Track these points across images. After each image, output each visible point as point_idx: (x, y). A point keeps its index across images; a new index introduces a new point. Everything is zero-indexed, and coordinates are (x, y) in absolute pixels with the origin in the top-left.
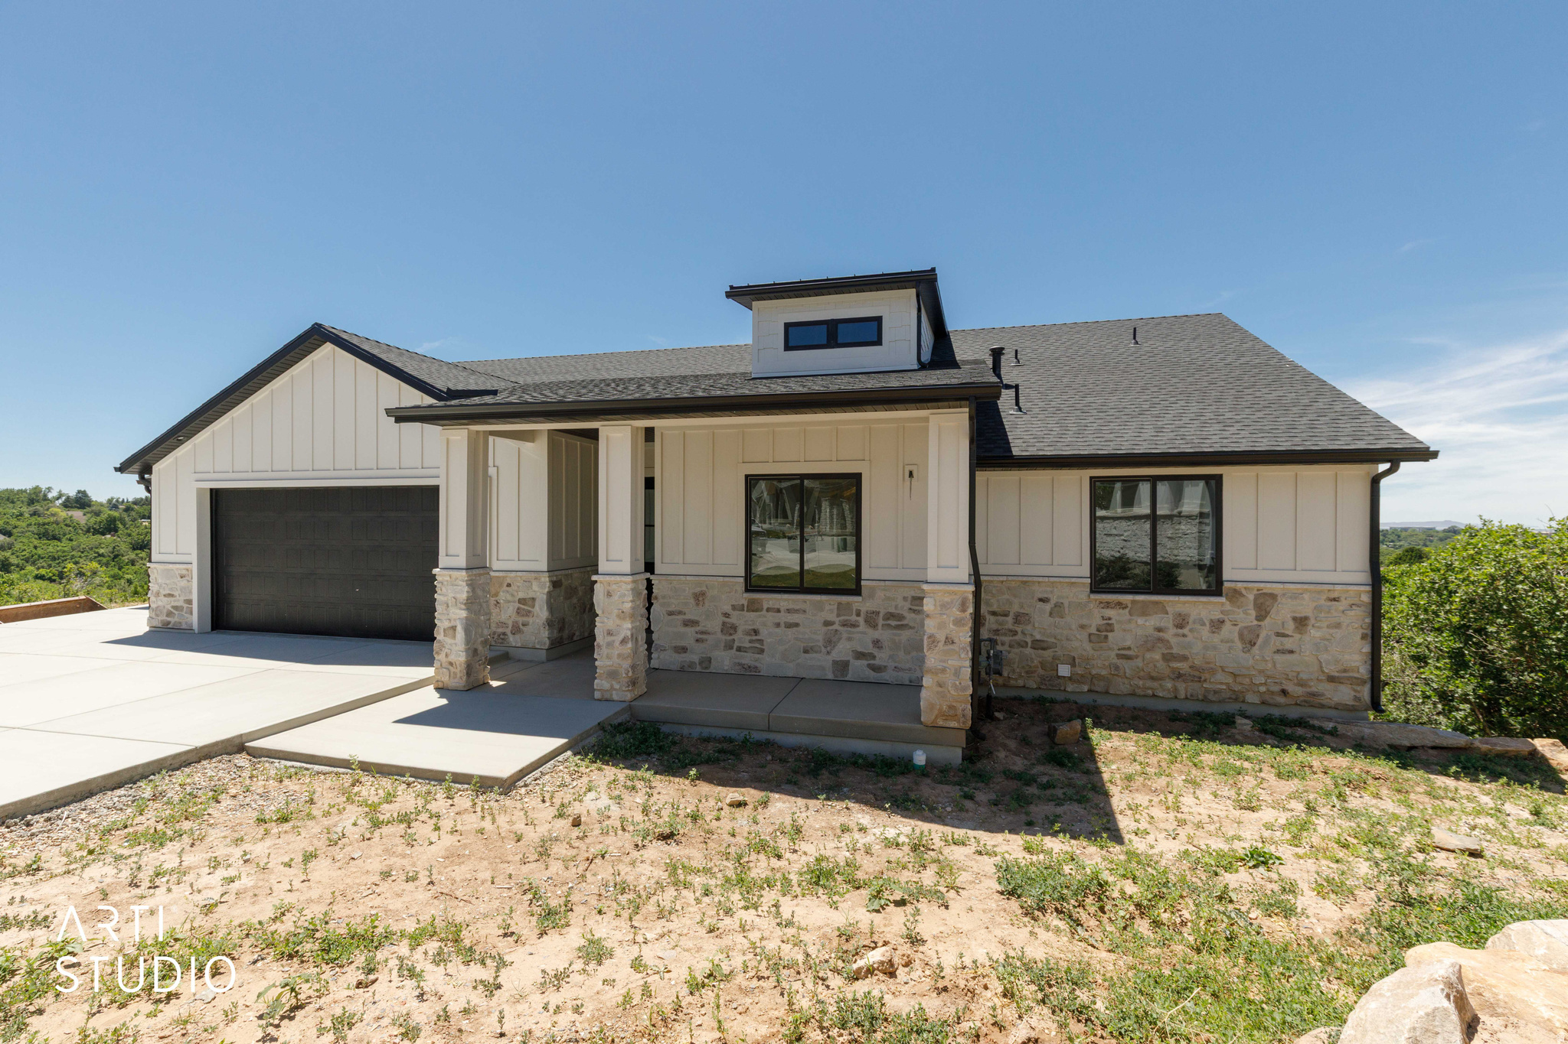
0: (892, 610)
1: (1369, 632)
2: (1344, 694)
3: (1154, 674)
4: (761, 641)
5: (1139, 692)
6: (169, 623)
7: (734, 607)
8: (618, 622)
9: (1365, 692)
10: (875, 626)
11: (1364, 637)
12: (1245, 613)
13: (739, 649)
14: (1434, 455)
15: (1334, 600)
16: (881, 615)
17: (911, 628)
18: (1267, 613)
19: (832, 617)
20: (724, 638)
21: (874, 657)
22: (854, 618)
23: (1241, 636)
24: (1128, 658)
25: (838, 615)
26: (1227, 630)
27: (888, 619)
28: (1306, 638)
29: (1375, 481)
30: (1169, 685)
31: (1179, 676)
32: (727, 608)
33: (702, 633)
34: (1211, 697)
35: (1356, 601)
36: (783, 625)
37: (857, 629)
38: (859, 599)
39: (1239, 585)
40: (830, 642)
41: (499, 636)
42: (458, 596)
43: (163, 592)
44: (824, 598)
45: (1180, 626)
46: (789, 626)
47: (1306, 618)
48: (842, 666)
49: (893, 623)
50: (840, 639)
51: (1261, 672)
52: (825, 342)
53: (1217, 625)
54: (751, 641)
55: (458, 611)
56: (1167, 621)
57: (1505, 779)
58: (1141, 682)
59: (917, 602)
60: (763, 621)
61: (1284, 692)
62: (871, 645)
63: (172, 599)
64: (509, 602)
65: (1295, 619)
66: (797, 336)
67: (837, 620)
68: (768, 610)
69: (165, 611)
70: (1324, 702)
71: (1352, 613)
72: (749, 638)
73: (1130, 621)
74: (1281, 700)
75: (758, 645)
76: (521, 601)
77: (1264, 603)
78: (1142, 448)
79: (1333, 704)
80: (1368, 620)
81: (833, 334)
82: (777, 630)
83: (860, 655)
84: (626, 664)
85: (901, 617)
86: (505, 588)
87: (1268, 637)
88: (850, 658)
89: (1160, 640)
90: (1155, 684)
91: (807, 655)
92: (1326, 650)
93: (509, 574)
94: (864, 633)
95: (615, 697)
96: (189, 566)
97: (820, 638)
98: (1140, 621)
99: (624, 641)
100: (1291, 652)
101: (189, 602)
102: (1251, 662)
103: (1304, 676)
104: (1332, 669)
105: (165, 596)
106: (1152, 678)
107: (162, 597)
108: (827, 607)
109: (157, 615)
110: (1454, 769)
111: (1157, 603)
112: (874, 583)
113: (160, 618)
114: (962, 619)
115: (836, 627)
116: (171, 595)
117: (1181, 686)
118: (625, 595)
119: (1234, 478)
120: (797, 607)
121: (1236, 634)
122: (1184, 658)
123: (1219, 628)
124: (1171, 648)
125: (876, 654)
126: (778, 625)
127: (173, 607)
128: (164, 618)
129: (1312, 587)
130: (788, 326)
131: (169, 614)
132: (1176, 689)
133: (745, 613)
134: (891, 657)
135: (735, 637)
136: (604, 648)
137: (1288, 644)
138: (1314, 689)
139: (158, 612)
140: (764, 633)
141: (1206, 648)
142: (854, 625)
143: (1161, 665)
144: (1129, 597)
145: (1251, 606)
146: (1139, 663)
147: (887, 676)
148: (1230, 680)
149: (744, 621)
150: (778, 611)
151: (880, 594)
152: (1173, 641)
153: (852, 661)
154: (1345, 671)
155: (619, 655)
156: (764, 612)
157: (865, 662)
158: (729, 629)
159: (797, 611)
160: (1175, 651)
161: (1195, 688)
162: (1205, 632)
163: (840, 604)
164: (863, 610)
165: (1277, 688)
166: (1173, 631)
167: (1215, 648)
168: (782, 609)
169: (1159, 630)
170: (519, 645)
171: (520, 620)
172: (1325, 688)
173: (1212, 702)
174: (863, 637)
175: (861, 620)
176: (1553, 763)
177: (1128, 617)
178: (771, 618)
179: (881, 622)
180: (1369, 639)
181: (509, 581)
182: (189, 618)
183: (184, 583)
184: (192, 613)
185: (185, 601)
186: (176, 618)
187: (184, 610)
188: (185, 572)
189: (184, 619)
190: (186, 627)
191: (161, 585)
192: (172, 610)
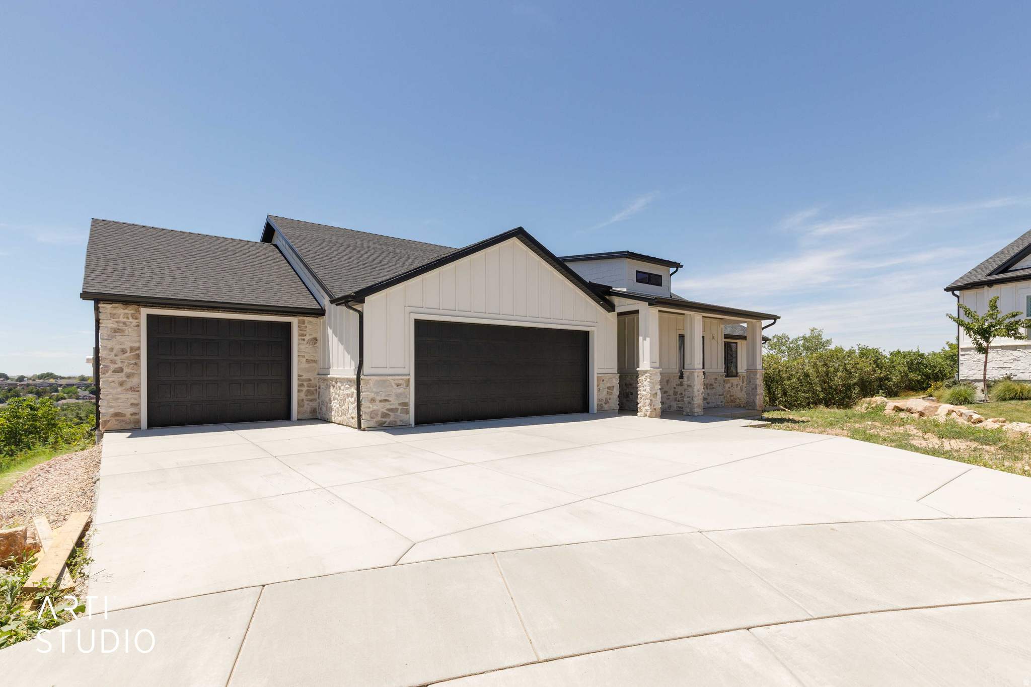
6: (385, 422)
8: (700, 387)
17: (715, 388)
33: (669, 396)
41: (600, 405)
42: (658, 380)
43: (379, 398)
45: (732, 387)
53: (737, 385)
55: (658, 386)
56: (730, 385)
63: (387, 403)
64: (604, 388)
66: (640, 276)
69: (380, 414)
76: (609, 388)
85: (712, 385)
86: (602, 382)
89: (729, 391)
96: (406, 377)
101: (406, 404)
105: (380, 401)
107: (378, 403)
109: (372, 418)
111: (729, 380)
112: (708, 374)
113: (375, 420)
116: (386, 400)
119: (739, 343)
125: (708, 398)
127: (388, 410)
128: (379, 418)
131: (384, 415)
134: (711, 398)
136: (697, 397)
139: (374, 415)
141: (736, 392)
147: (710, 405)
151: (709, 378)
158: (675, 393)
162: (736, 388)
170: (608, 409)
171: (608, 397)
179: (709, 387)
182: (404, 417)
183: (401, 390)
184: (407, 412)
185: (400, 404)
186: (392, 418)
187: (399, 411)
188: (401, 382)
189: (401, 417)
190: (401, 424)
191: (377, 393)
192: (387, 412)
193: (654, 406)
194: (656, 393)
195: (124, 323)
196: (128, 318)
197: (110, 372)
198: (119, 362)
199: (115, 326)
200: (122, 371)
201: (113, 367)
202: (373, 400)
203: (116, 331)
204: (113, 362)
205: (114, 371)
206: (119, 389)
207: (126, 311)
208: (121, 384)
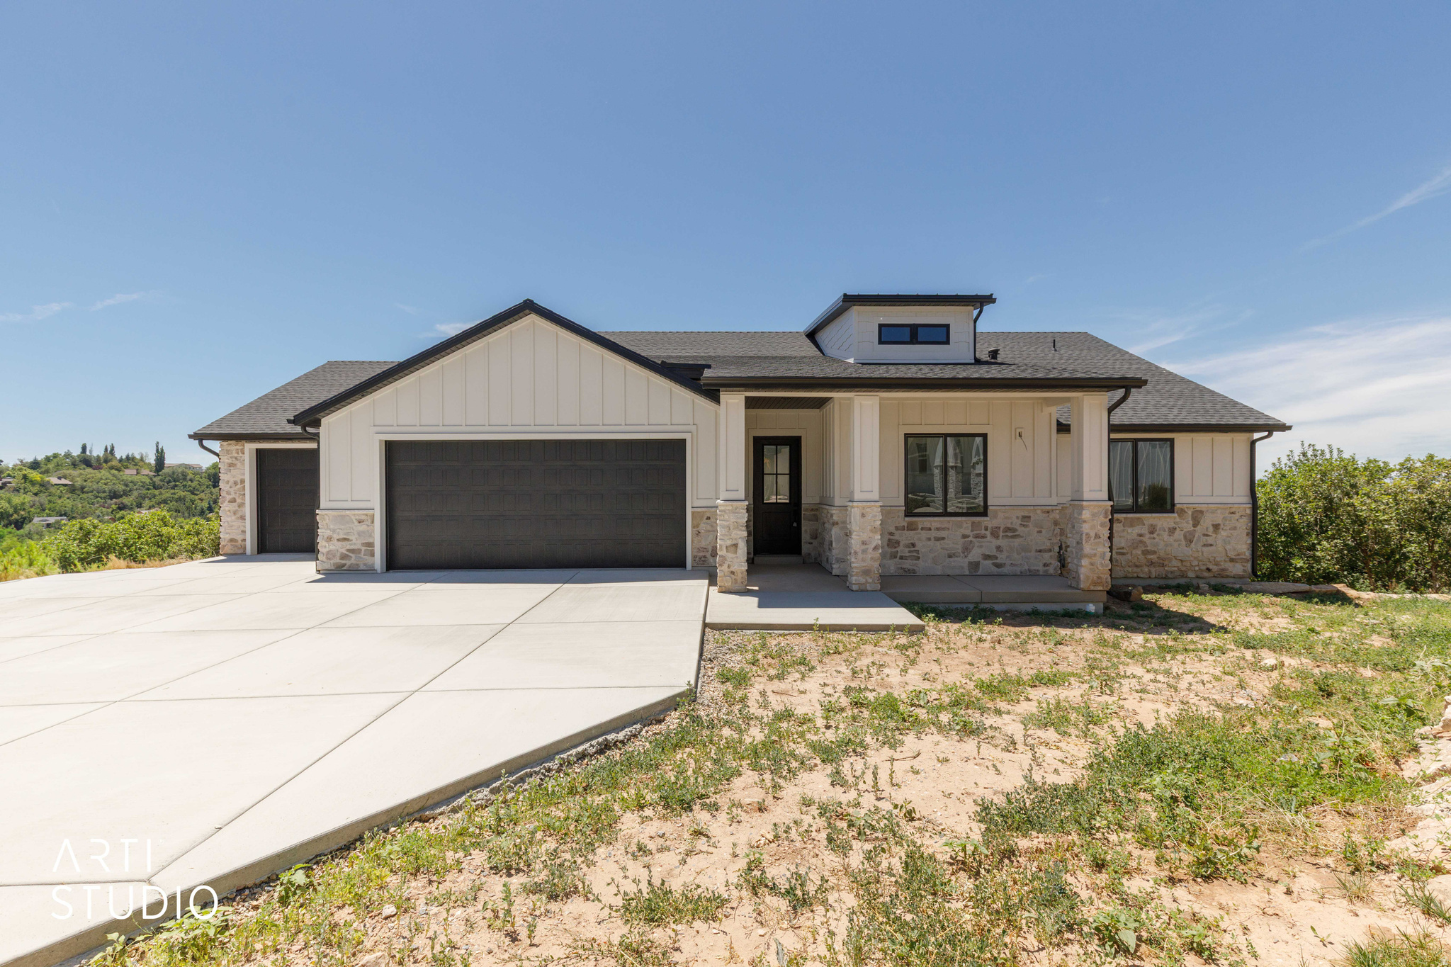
0: (1009, 526)
1: (1250, 531)
2: (1237, 569)
3: (1137, 564)
4: (917, 551)
5: (1130, 575)
6: (344, 565)
7: (897, 528)
8: (871, 535)
9: (1249, 566)
10: (997, 537)
11: (1247, 535)
12: (1187, 523)
13: (901, 558)
14: (1290, 428)
15: (1233, 513)
16: (1001, 529)
17: (1022, 537)
18: (1199, 522)
19: (968, 532)
20: (890, 550)
21: (997, 558)
22: (983, 532)
23: (1185, 536)
24: (1123, 554)
25: (972, 531)
26: (1178, 534)
27: (1006, 532)
28: (1219, 536)
29: (1253, 443)
30: (1146, 569)
31: (1152, 563)
32: (892, 529)
34: (1170, 576)
35: (1243, 513)
36: (933, 539)
37: (985, 540)
38: (985, 518)
39: (1185, 506)
40: (966, 550)
41: (700, 558)
42: (739, 521)
43: (336, 536)
44: (964, 518)
45: (1152, 533)
46: (938, 539)
47: (1219, 525)
48: (975, 565)
49: (1010, 534)
50: (973, 547)
51: (1195, 558)
52: (909, 340)
53: (1172, 531)
54: (909, 552)
55: (739, 532)
56: (1145, 530)
57: (1340, 603)
58: (1130, 569)
59: (1026, 519)
60: (920, 538)
61: (1208, 570)
62: (995, 550)
63: (347, 543)
64: (709, 531)
65: (1213, 525)
66: (888, 334)
67: (971, 534)
68: (922, 529)
69: (338, 555)
70: (1229, 574)
71: (1242, 521)
72: (908, 549)
73: (1124, 531)
74: (1206, 574)
75: (915, 554)
77: (1197, 516)
78: (1136, 421)
79: (1232, 575)
80: (1250, 524)
81: (914, 334)
82: (929, 543)
83: (987, 557)
84: (876, 564)
85: (1014, 530)
86: (705, 520)
87: (1199, 537)
88: (980, 559)
89: (1141, 542)
90: (1139, 570)
91: (951, 559)
92: (1229, 543)
93: (710, 509)
94: (991, 542)
95: (869, 588)
96: (371, 512)
97: (959, 547)
98: (1130, 530)
99: (875, 548)
100: (1211, 545)
101: (371, 545)
102: (1191, 553)
103: (1218, 559)
104: (1232, 554)
105: (338, 540)
106: (1137, 566)
107: (335, 542)
108: (965, 525)
109: (329, 559)
110: (1316, 600)
111: (1139, 518)
112: (998, 508)
113: (332, 562)
114: (1105, 523)
115: (970, 539)
116: (346, 539)
117: (1153, 570)
118: (876, 516)
119: (1181, 440)
120: (943, 526)
121: (1182, 537)
122: (1154, 552)
123: (1173, 533)
124: (1147, 546)
125: (998, 555)
126: (929, 539)
127: (348, 550)
128: (338, 560)
129: (1222, 506)
130: (881, 326)
131: (344, 557)
132: (1150, 572)
133: (905, 532)
134: (1007, 557)
135: (898, 549)
136: (860, 554)
137: (1210, 540)
138: (1223, 567)
139: (331, 556)
140: (919, 546)
141: (1167, 545)
142: (984, 537)
143: (1141, 557)
144: (1124, 515)
145: (1190, 519)
146: (1129, 556)
147: (1004, 570)
148: (1179, 564)
149: (905, 537)
150: (930, 529)
151: (1001, 515)
152: (1148, 542)
153: (982, 561)
154: (1238, 555)
155: (872, 558)
156: (919, 531)
157: (990, 562)
158: (894, 543)
159: (943, 529)
160: (1149, 548)
161: (1161, 571)
162: (1165, 535)
163: (973, 523)
164: (990, 526)
165: (1204, 568)
166: (1148, 536)
167: (1171, 545)
168: (932, 528)
169: (1141, 535)
172: (1229, 566)
173: (1169, 578)
174: (990, 545)
175: (988, 533)
176: (1349, 595)
177: (1122, 528)
178: (924, 534)
179: (1001, 534)
180: (1250, 535)
181: (708, 515)
182: (368, 559)
183: (362, 527)
184: (372, 555)
185: (363, 544)
186: (353, 560)
187: (363, 553)
188: (363, 518)
189: (363, 561)
190: (364, 568)
191: (334, 531)
192: (347, 553)
193: (729, 567)
194: (736, 546)
195: (236, 458)
196: (238, 453)
197: (227, 502)
198: (232, 493)
199: (230, 461)
200: (235, 501)
201: (229, 497)
202: (330, 539)
203: (231, 465)
204: (228, 493)
205: (229, 502)
206: (233, 518)
207: (237, 447)
208: (235, 513)
